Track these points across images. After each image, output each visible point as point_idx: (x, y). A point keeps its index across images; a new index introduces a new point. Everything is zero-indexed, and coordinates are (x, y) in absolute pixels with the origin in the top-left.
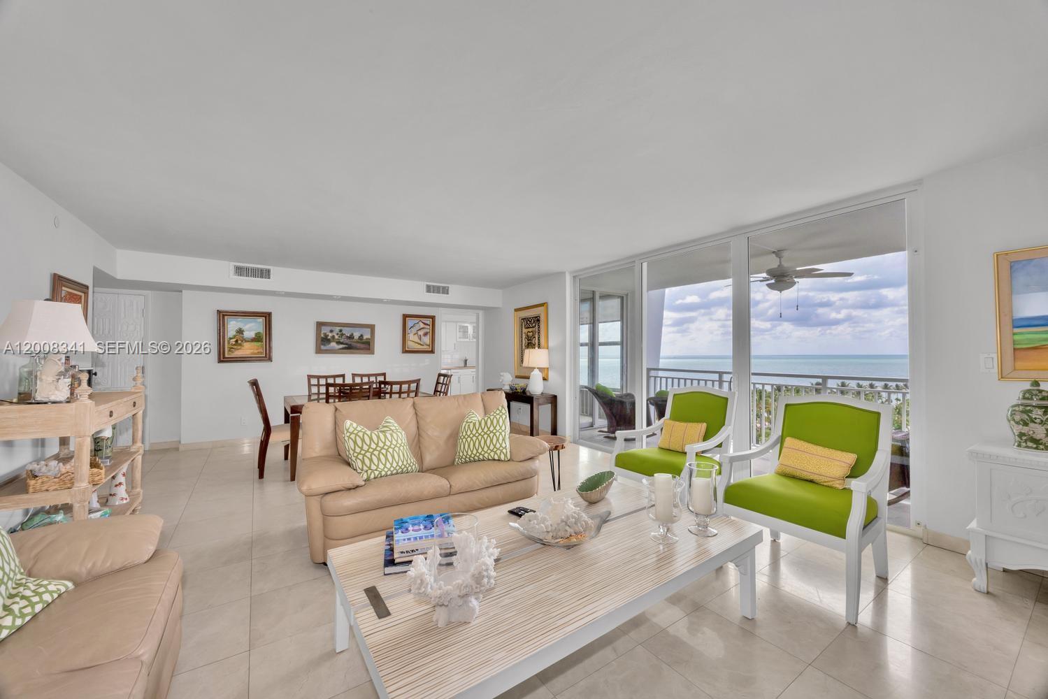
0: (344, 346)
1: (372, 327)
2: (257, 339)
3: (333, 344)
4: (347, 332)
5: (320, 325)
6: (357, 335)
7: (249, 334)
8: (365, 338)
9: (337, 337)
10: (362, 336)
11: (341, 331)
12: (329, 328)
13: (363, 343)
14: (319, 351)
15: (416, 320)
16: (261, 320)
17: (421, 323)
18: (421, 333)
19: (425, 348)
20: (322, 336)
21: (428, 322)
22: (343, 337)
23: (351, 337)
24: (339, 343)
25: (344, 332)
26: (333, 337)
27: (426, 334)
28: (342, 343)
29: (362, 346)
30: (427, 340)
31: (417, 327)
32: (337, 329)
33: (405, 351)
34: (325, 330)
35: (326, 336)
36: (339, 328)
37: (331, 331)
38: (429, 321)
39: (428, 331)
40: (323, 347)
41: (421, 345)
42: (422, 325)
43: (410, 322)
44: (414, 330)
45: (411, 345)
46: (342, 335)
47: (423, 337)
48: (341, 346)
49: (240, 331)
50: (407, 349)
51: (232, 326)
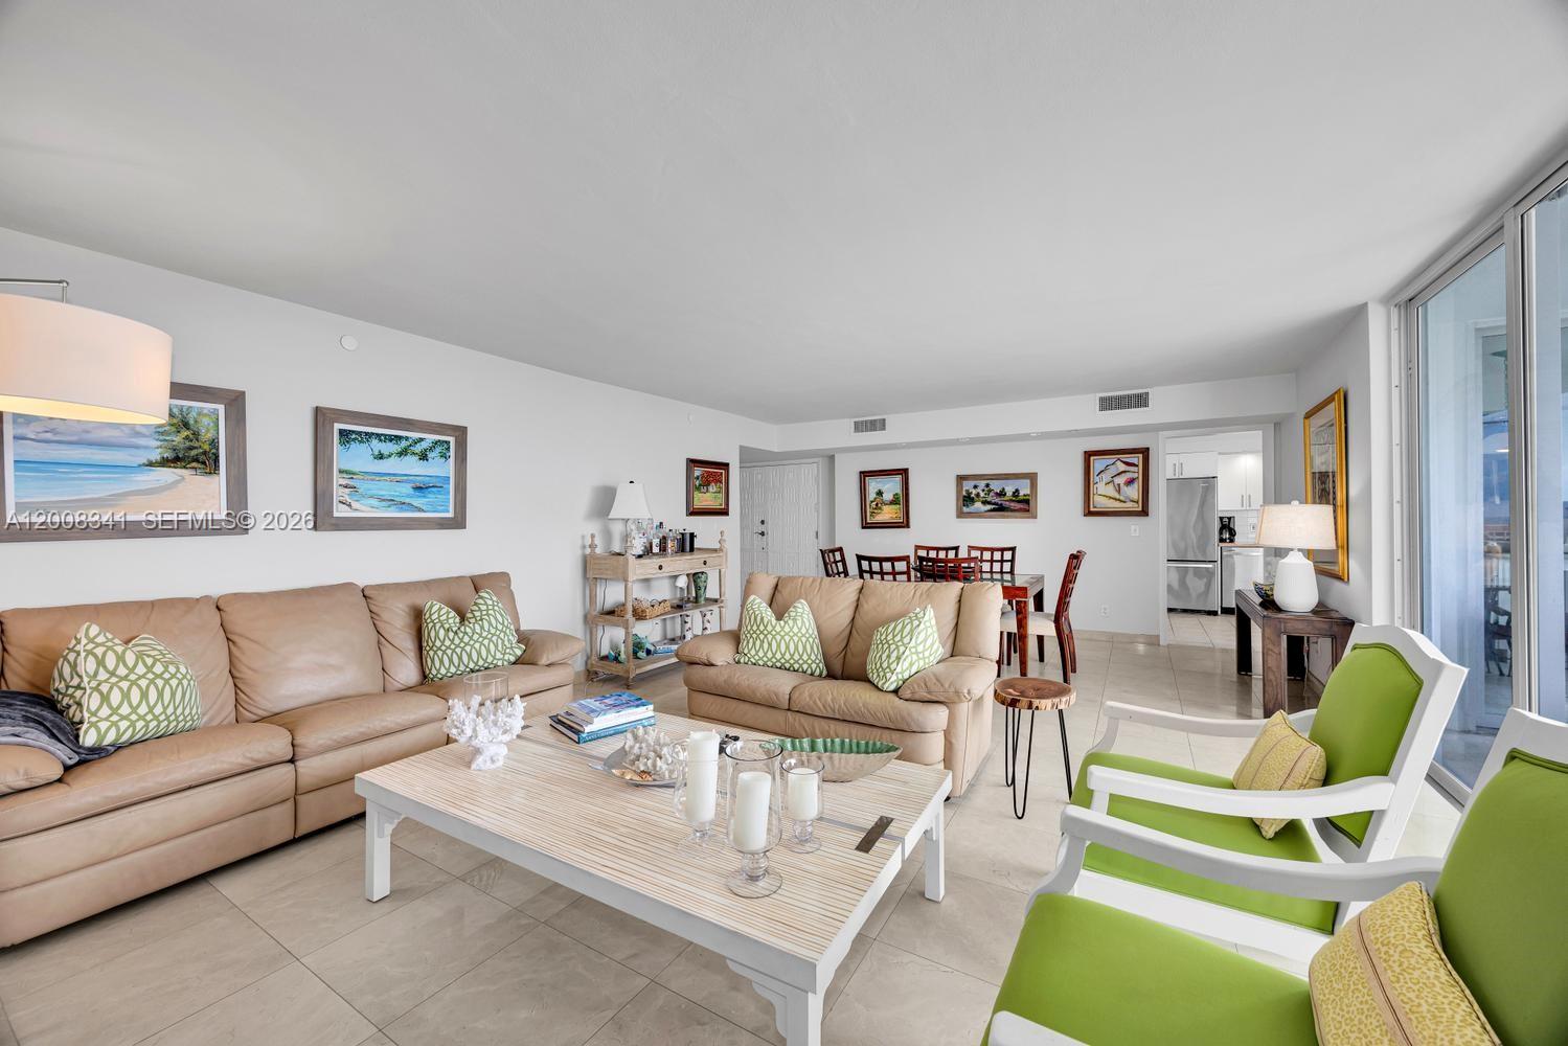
0: (993, 507)
1: (1032, 478)
2: (894, 502)
3: (978, 505)
4: (996, 486)
5: (961, 479)
6: (1009, 491)
7: (888, 497)
8: (1021, 493)
9: (982, 494)
10: (1017, 490)
11: (987, 485)
12: (973, 483)
13: (1019, 502)
14: (960, 515)
15: (1110, 459)
16: (898, 478)
17: (1119, 463)
18: (1121, 480)
19: (1129, 506)
20: (964, 493)
21: (1135, 461)
22: (992, 494)
23: (1002, 494)
24: (985, 503)
25: (991, 487)
26: (978, 495)
27: (1130, 482)
28: (989, 503)
29: (1018, 506)
30: (1134, 492)
31: (1112, 471)
32: (982, 484)
33: (1089, 513)
34: (968, 486)
35: (969, 493)
36: (986, 482)
37: (975, 487)
38: (1137, 459)
39: (1136, 475)
40: (965, 509)
41: (1121, 501)
42: (1122, 467)
43: (1098, 464)
44: (1106, 477)
45: (1100, 502)
46: (990, 491)
47: (1124, 489)
48: (989, 507)
49: (880, 493)
50: (1092, 509)
51: (873, 485)
